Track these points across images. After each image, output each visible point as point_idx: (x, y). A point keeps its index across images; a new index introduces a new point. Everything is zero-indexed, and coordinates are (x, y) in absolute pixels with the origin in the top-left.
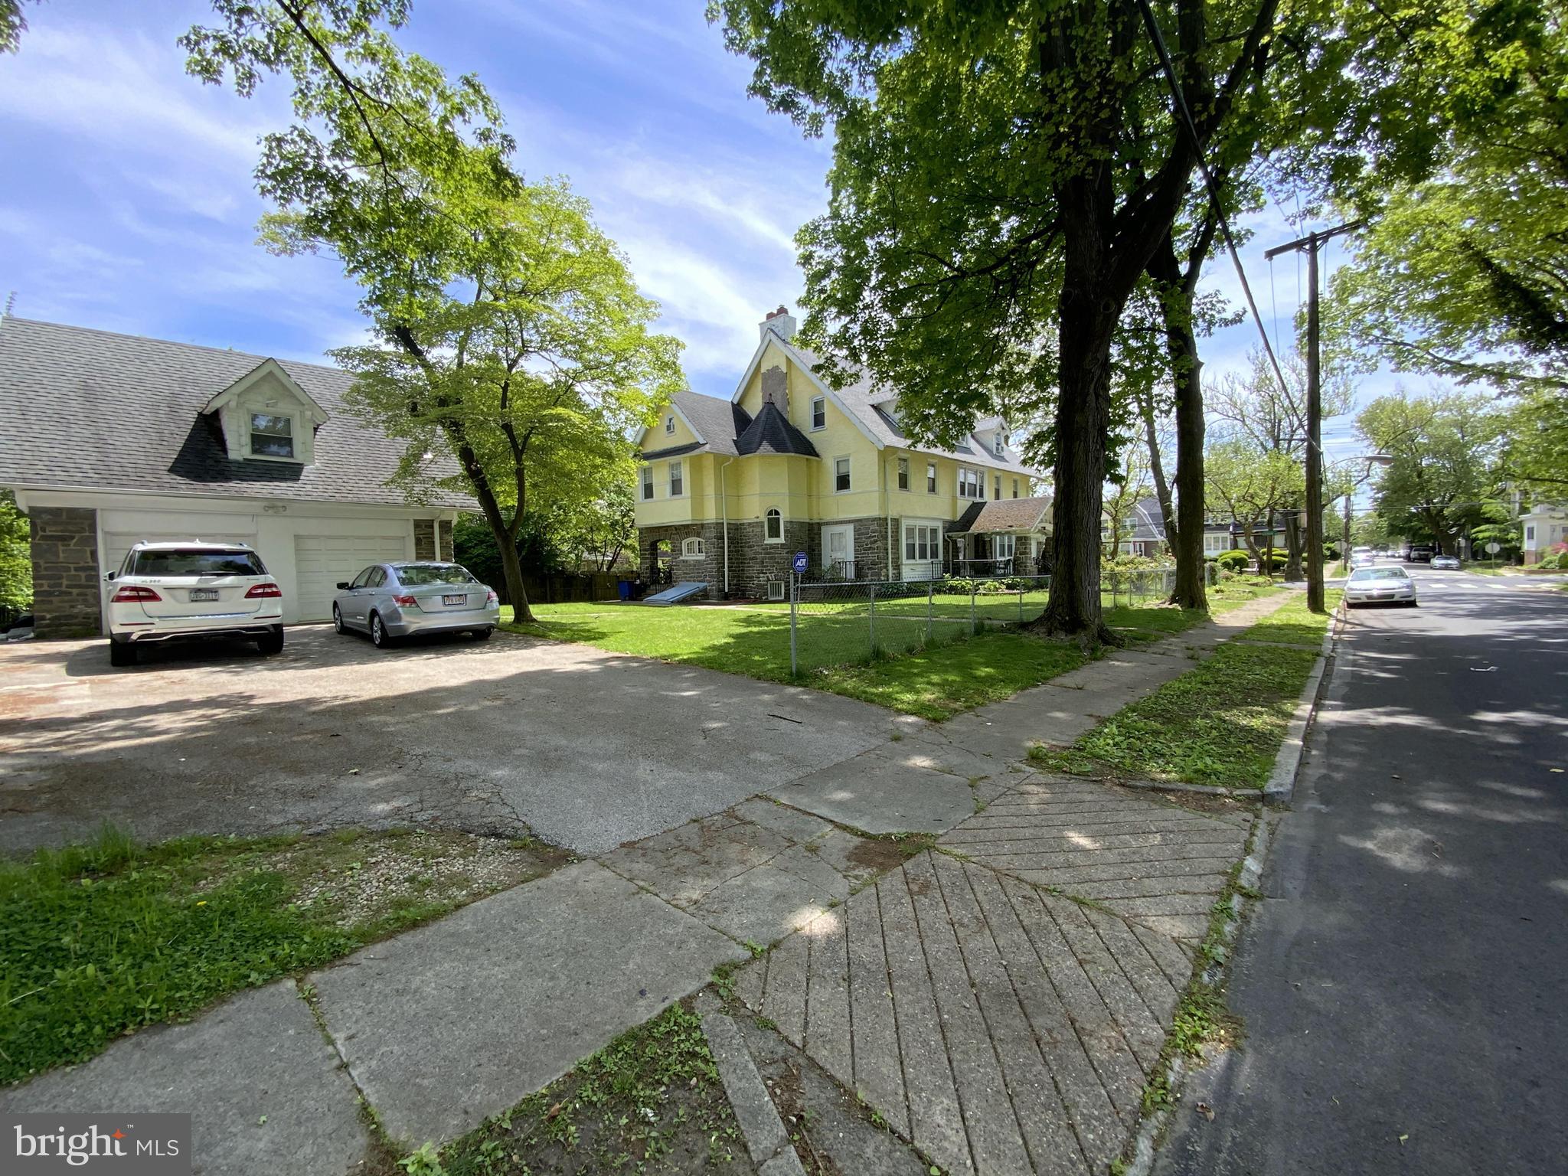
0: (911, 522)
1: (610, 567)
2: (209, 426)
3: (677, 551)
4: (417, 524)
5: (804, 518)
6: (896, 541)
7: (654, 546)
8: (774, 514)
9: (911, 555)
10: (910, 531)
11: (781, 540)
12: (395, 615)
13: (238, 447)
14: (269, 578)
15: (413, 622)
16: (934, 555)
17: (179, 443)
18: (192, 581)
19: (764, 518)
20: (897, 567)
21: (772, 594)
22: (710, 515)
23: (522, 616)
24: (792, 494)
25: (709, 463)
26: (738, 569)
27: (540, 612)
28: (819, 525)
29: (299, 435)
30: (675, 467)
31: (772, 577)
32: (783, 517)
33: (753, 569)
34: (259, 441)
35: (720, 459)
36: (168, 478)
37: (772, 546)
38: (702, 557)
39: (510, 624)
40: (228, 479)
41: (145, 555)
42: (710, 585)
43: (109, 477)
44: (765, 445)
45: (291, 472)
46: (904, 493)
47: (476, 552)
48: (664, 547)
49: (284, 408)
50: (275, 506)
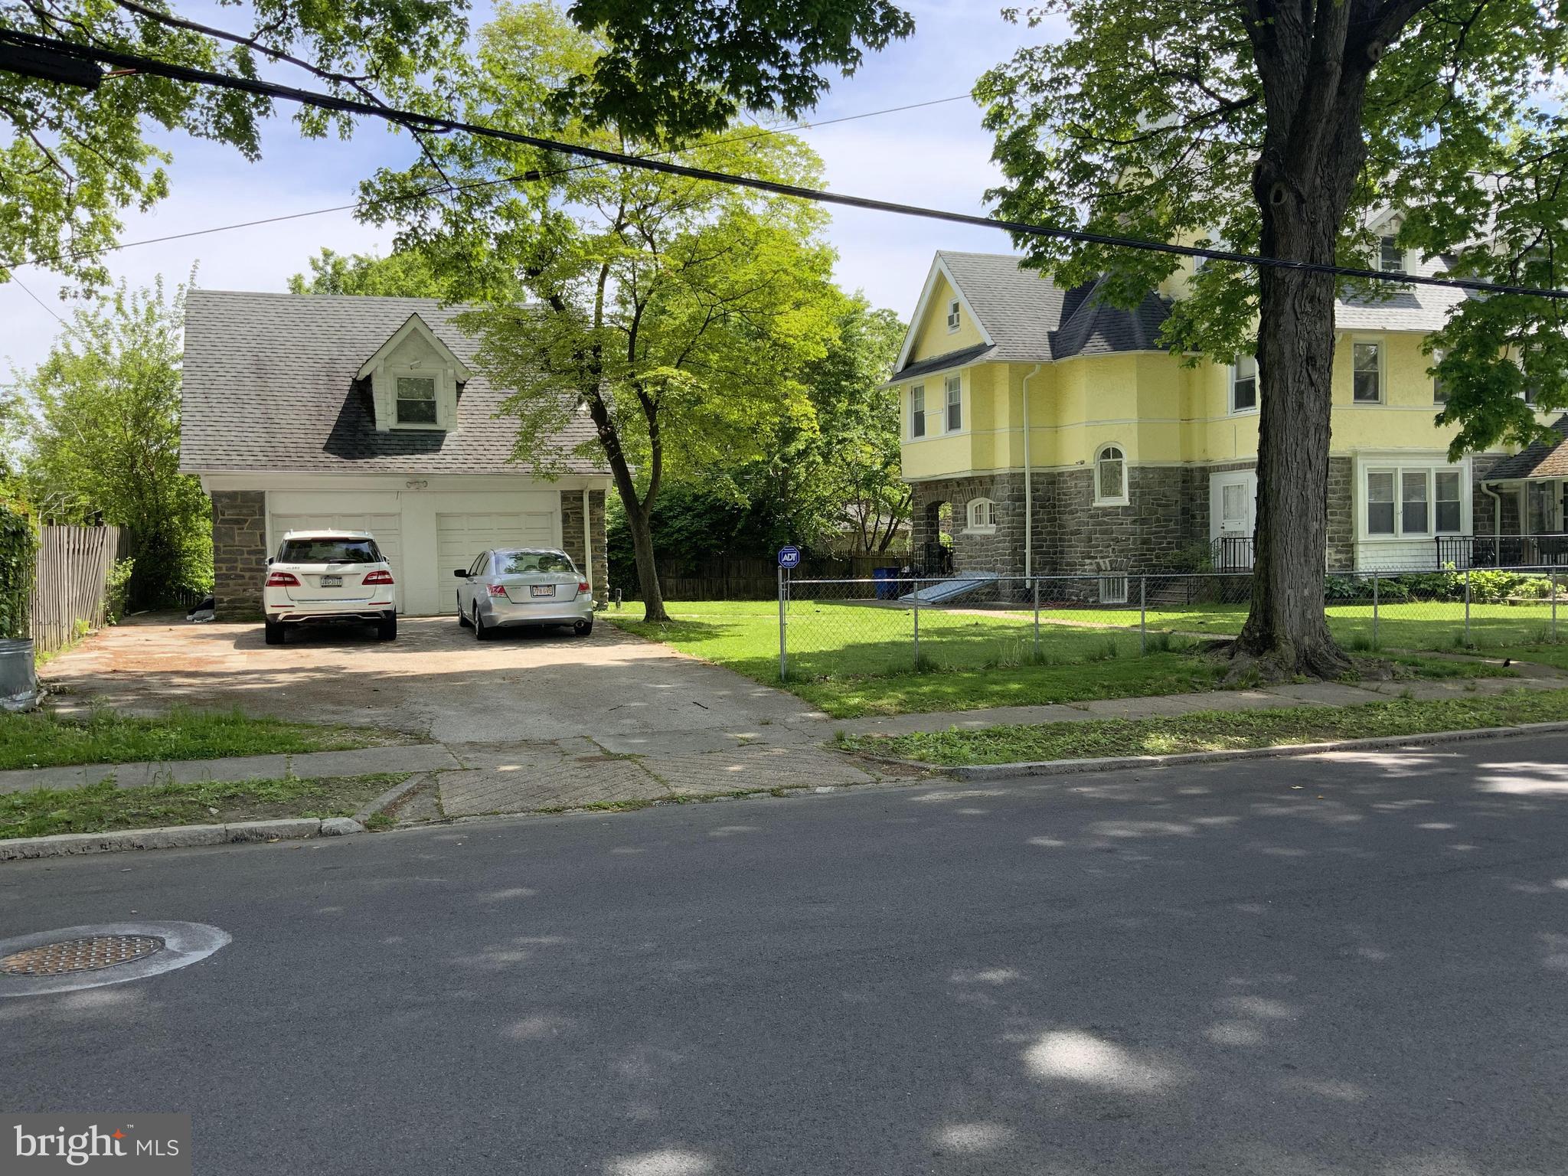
0: (1382, 465)
1: (885, 544)
2: (362, 391)
3: (960, 519)
4: (565, 496)
5: (1171, 456)
6: (1348, 498)
7: (933, 509)
8: (1111, 454)
9: (1381, 521)
10: (1380, 481)
11: (1124, 500)
12: (489, 608)
13: (386, 418)
14: (383, 566)
15: (503, 613)
16: (1448, 518)
17: (335, 414)
18: (322, 568)
19: (1091, 461)
20: (1348, 547)
21: (1109, 593)
22: (1002, 462)
23: (654, 614)
24: (1143, 419)
25: (1003, 376)
26: (1050, 555)
27: (675, 610)
28: (1205, 472)
29: (443, 396)
30: (953, 386)
31: (1105, 563)
32: (1130, 458)
33: (1075, 551)
34: (406, 410)
35: (1019, 369)
36: (322, 457)
37: (1106, 512)
38: (991, 530)
39: (638, 623)
40: (373, 455)
41: (292, 544)
42: (1003, 577)
43: (276, 460)
44: (1097, 341)
45: (432, 442)
46: (1368, 411)
47: (677, 524)
48: (945, 511)
49: (427, 369)
50: (418, 482)
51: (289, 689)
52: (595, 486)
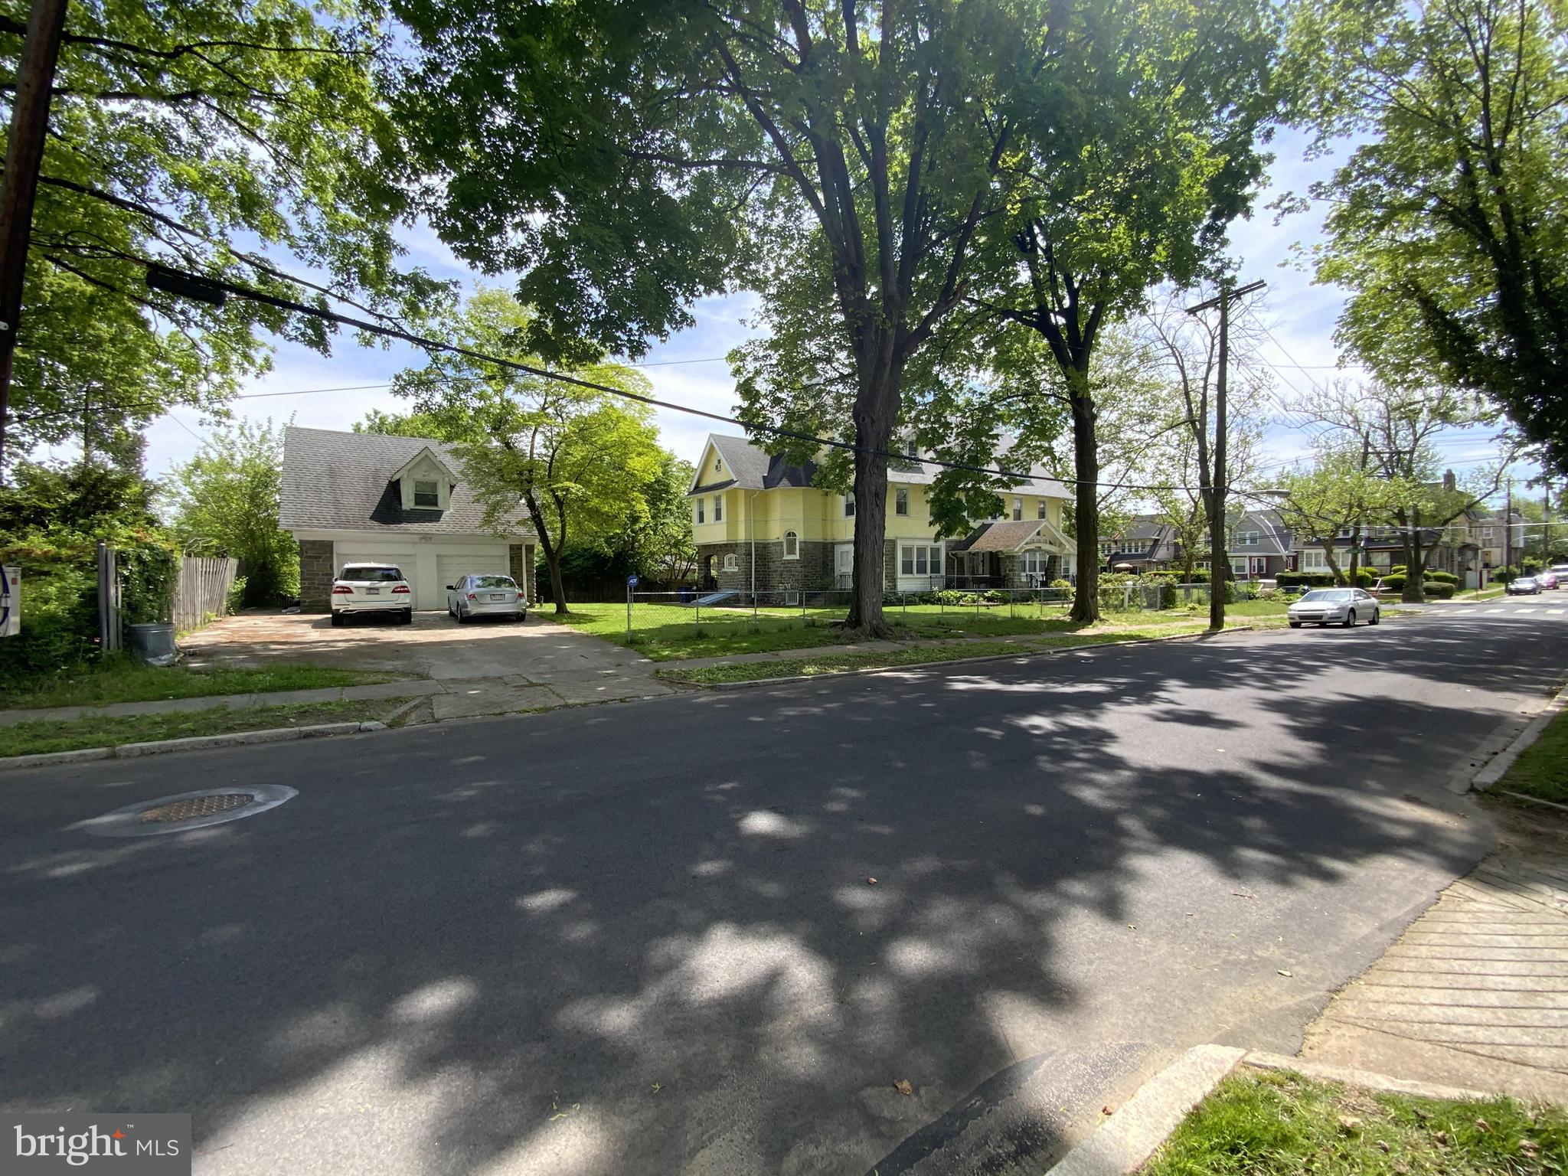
0: (908, 543)
1: (684, 575)
2: (394, 488)
3: (721, 564)
4: (512, 547)
5: (818, 537)
6: (893, 558)
7: (708, 559)
8: (791, 534)
9: (907, 569)
10: (907, 551)
11: (797, 557)
12: (466, 606)
13: (408, 502)
14: (404, 583)
15: (474, 609)
16: (935, 568)
17: (378, 500)
18: (367, 584)
19: (782, 539)
20: (893, 580)
21: (791, 600)
22: (741, 536)
23: (561, 610)
24: (806, 520)
25: (742, 495)
26: (764, 582)
27: (572, 607)
28: (833, 544)
29: (442, 492)
30: (718, 499)
31: (788, 586)
32: (800, 537)
33: (775, 580)
34: (420, 499)
35: (749, 493)
36: (370, 523)
37: (789, 562)
38: (736, 569)
39: (552, 615)
40: (400, 522)
41: (349, 570)
42: (742, 592)
43: (340, 523)
44: (785, 481)
45: (436, 516)
46: (902, 519)
47: (575, 563)
48: (714, 560)
49: (433, 477)
50: (426, 538)
51: (345, 651)
52: (528, 543)
